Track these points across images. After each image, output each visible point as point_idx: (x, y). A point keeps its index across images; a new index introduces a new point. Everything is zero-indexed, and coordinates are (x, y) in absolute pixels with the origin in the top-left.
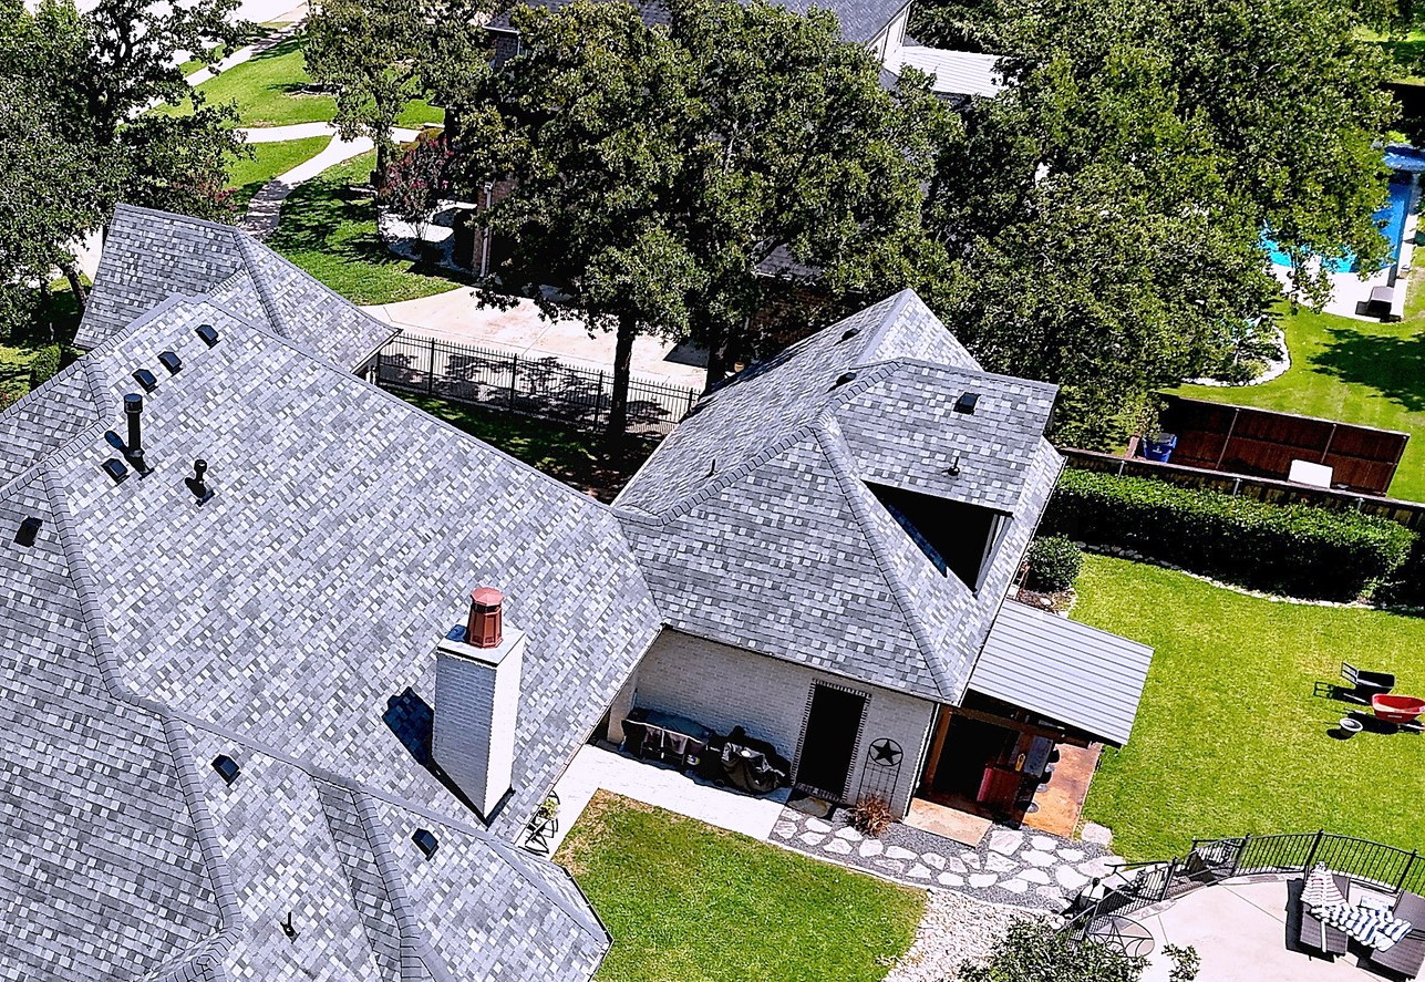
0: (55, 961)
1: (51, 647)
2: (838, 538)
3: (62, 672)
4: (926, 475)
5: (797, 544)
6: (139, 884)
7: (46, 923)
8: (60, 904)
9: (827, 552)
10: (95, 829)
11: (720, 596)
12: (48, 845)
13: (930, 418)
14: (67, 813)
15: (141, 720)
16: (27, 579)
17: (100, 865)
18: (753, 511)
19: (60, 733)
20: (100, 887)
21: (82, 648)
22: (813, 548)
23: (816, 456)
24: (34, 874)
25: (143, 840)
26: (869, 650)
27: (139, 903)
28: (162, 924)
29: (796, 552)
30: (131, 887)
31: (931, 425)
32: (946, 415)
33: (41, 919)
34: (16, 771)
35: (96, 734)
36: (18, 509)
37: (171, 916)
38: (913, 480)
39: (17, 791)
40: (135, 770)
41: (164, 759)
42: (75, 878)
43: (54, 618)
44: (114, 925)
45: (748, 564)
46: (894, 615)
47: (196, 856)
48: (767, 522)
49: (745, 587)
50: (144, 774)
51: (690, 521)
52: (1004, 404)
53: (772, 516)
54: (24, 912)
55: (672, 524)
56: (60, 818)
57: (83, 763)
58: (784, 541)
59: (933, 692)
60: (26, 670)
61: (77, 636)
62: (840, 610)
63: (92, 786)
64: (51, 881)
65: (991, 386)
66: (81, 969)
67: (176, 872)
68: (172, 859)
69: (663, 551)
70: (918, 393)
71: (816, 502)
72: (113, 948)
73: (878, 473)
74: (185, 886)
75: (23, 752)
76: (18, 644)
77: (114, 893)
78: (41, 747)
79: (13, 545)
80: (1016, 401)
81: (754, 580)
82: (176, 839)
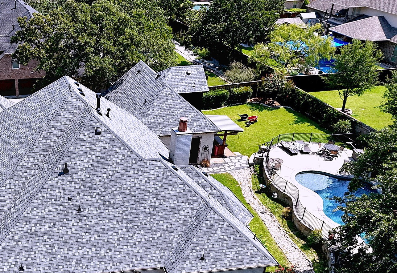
0: (167, 227)
1: (121, 156)
2: (182, 106)
3: (127, 160)
4: (189, 89)
5: (175, 110)
6: (177, 200)
7: (159, 219)
8: (160, 214)
9: (181, 109)
10: (158, 193)
11: (166, 126)
12: (149, 202)
13: (183, 77)
14: (149, 192)
15: (155, 163)
16: (104, 142)
17: (165, 200)
18: (163, 106)
19: (135, 175)
20: (168, 205)
21: (129, 153)
22: (178, 109)
23: (169, 91)
24: (149, 210)
25: (172, 190)
26: (200, 126)
27: (180, 204)
28: (188, 206)
29: (176, 111)
30: (176, 202)
31: (184, 79)
32: (186, 76)
33: (158, 219)
34: (129, 188)
35: (145, 171)
36: (91, 127)
37: (189, 203)
38: (188, 90)
39: (133, 193)
40: (160, 175)
41: (166, 170)
42: (161, 206)
43: (117, 149)
44: (177, 212)
45: (167, 117)
46: (201, 118)
47: (187, 188)
48: (167, 107)
49: (169, 122)
50: (163, 175)
51: (151, 112)
52: (195, 71)
53: (167, 106)
54: (152, 220)
55: (148, 114)
56: (148, 194)
57: (146, 179)
58: (172, 110)
59: (216, 130)
60: (117, 164)
61: (126, 151)
62: (190, 120)
63: (151, 183)
64: (155, 209)
65: (191, 68)
66: (175, 226)
67: (185, 193)
68: (182, 191)
69: (149, 120)
70: (178, 73)
71: (174, 100)
72: (180, 217)
73: (180, 91)
74: (189, 195)
75: (128, 183)
76: (111, 159)
77: (172, 205)
78: (132, 180)
79: (96, 136)
80: (197, 70)
81: (170, 120)
82: (180, 186)
